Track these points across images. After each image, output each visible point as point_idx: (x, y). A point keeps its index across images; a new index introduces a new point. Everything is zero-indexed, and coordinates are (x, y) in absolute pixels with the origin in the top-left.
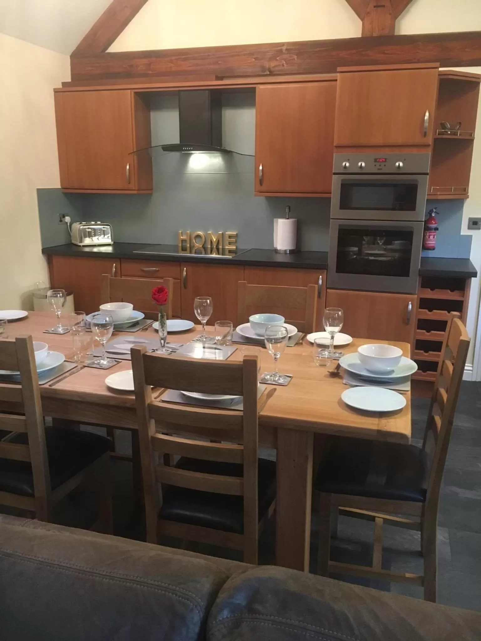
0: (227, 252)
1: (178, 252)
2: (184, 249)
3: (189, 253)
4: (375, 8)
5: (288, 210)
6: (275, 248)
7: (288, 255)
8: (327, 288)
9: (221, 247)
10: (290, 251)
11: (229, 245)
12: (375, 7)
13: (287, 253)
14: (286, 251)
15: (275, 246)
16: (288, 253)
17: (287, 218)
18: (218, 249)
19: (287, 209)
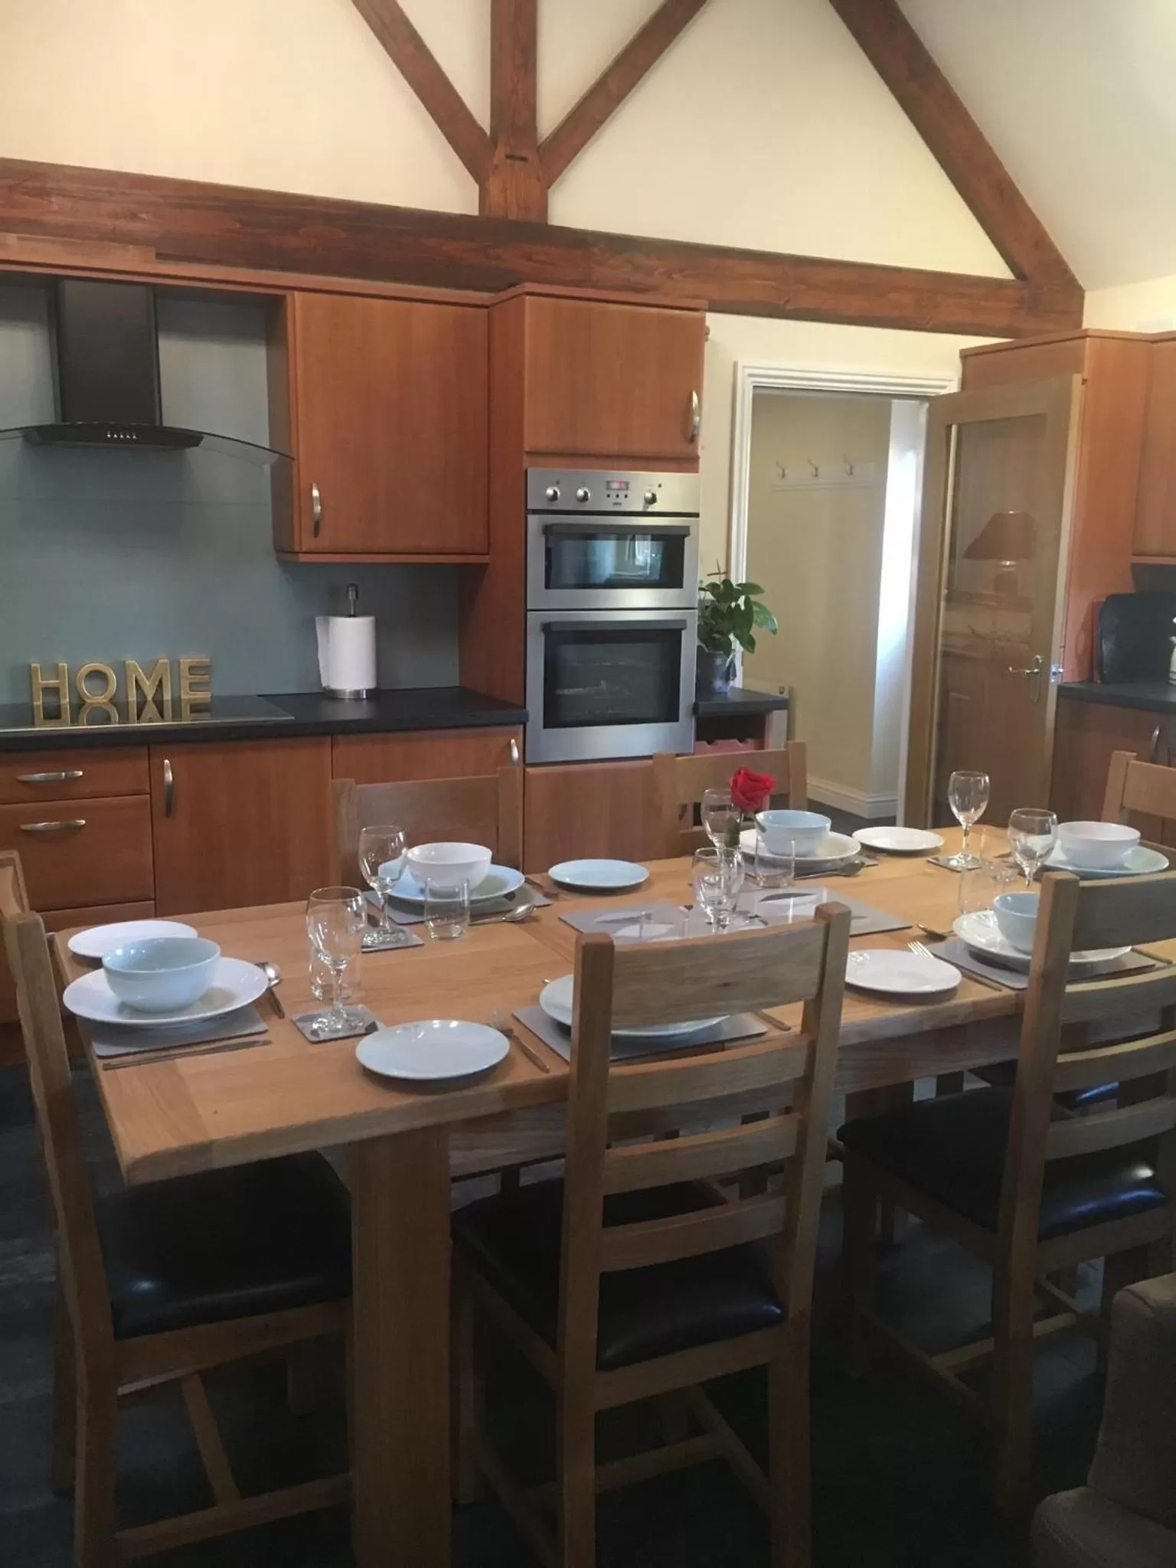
0: (186, 711)
1: (33, 724)
2: (53, 714)
3: (69, 724)
4: (508, 161)
5: (354, 593)
6: (324, 688)
7: (365, 701)
8: (526, 765)
9: (167, 696)
10: (368, 691)
11: (191, 691)
12: (508, 157)
13: (364, 699)
14: (358, 693)
15: (324, 684)
16: (365, 697)
17: (352, 613)
18: (159, 704)
19: (350, 593)
